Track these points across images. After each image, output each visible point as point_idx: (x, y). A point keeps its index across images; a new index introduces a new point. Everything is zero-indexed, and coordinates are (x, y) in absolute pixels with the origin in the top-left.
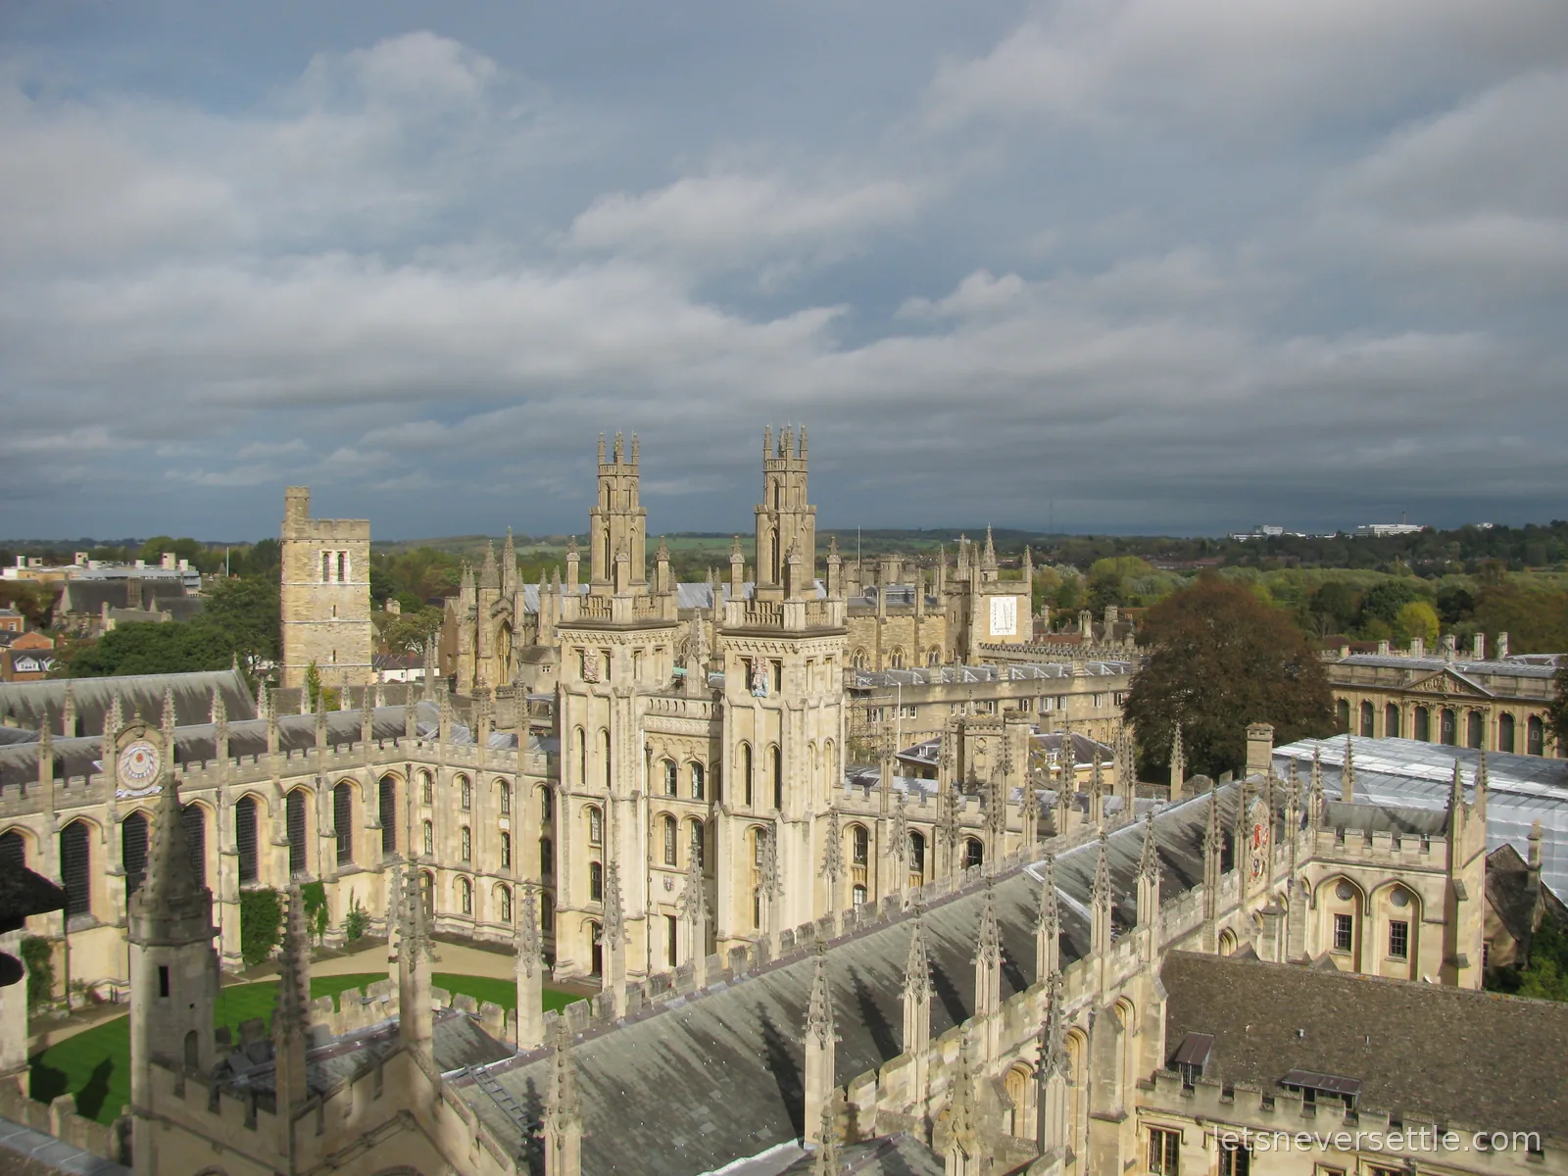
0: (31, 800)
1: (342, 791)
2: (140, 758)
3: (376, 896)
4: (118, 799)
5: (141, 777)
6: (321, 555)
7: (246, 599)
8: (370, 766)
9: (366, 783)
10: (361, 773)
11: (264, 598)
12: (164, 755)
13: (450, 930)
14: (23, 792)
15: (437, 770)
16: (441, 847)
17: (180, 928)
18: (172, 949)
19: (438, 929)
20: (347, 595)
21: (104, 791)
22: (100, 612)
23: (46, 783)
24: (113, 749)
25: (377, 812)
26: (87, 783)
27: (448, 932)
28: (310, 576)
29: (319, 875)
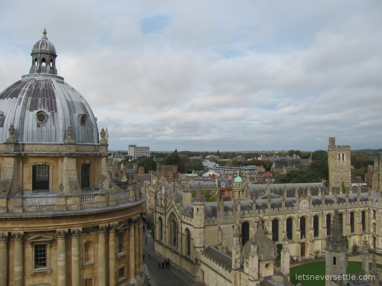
0: (280, 212)
1: (352, 214)
2: (304, 203)
3: (360, 242)
4: (299, 213)
5: (305, 208)
6: (338, 154)
7: (319, 165)
8: (359, 208)
9: (358, 212)
10: (357, 210)
11: (324, 165)
12: (310, 203)
13: (381, 253)
14: (278, 210)
15: (377, 210)
16: (378, 230)
17: (339, 248)
18: (337, 253)
19: (377, 252)
20: (345, 164)
21: (296, 211)
22: (283, 168)
23: (284, 208)
24: (298, 201)
25: (361, 220)
26: (292, 209)
27: (380, 253)
28: (335, 159)
29: (346, 235)
